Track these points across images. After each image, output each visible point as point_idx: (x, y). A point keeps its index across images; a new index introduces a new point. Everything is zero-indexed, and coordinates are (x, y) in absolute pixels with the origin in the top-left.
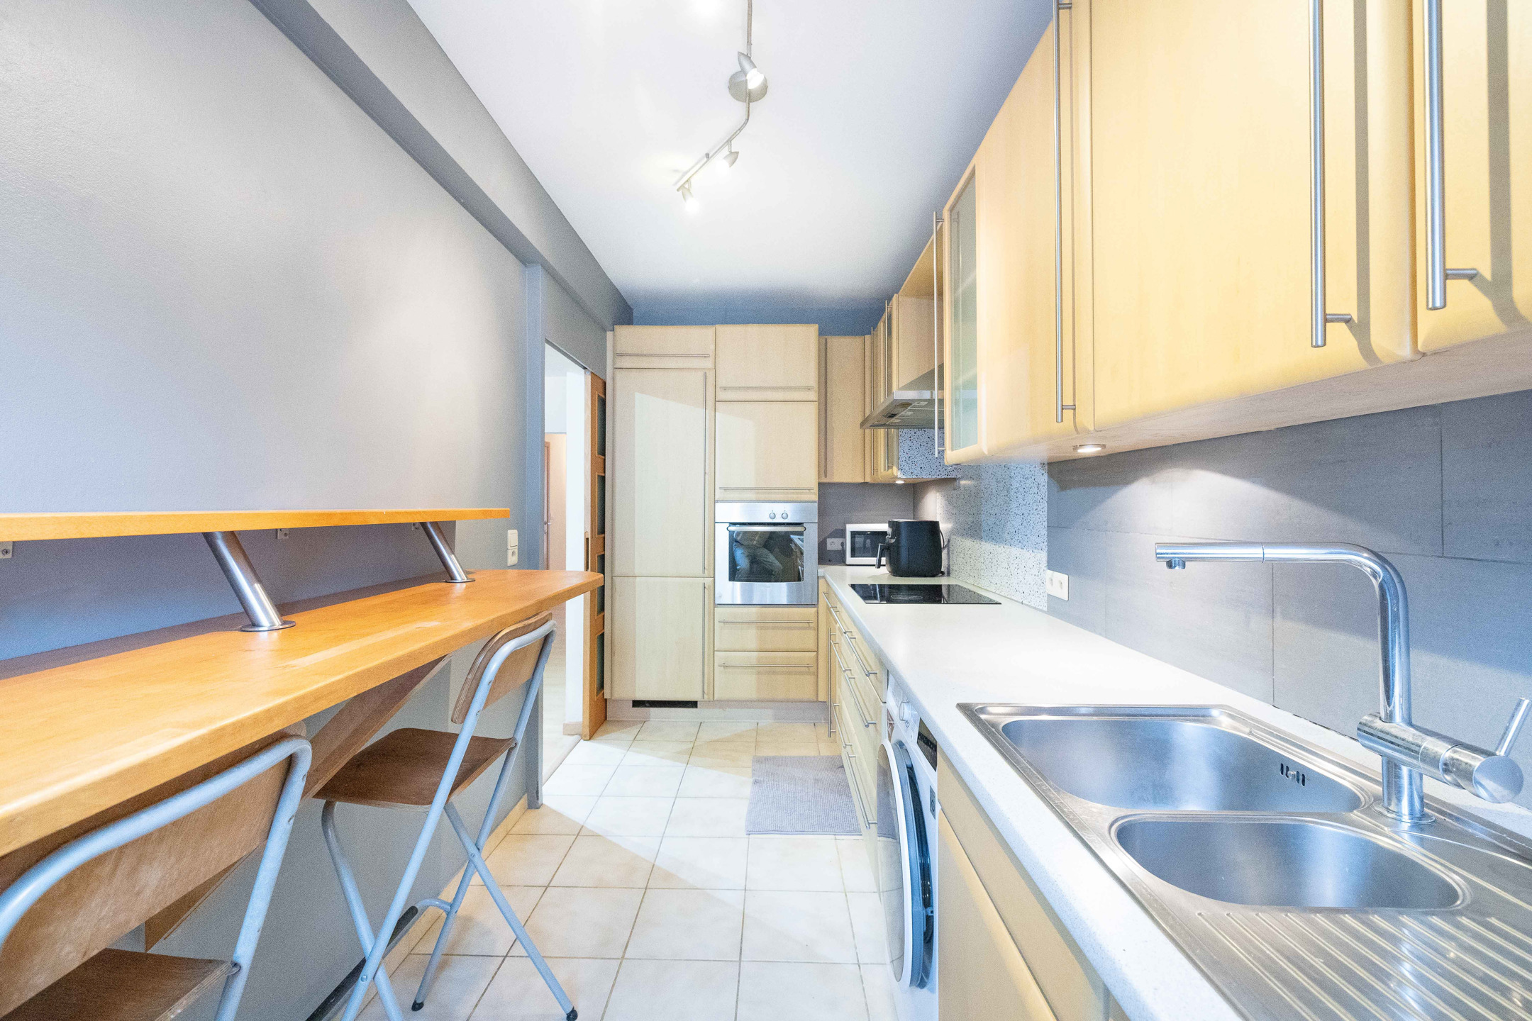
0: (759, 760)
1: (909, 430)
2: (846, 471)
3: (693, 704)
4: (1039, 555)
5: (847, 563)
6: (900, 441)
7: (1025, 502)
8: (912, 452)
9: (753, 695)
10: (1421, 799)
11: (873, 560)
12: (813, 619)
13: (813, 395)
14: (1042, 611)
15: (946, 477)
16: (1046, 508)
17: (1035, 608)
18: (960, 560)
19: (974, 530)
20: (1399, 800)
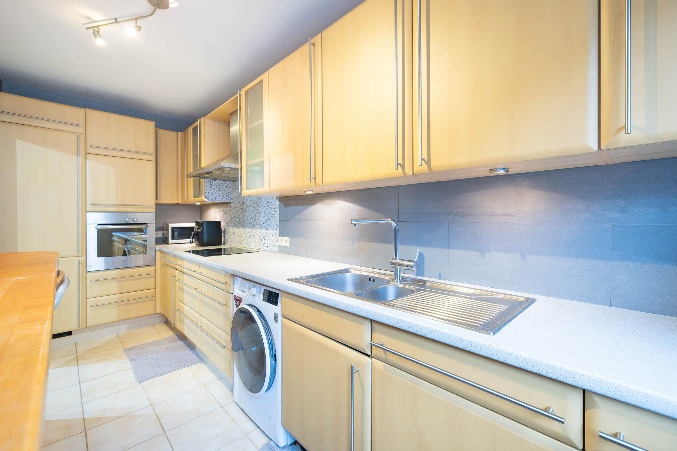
0: (127, 350)
1: (210, 180)
2: (169, 198)
3: (69, 333)
4: (275, 232)
5: (169, 243)
6: (206, 185)
7: (268, 212)
8: (211, 190)
9: (115, 318)
10: (401, 276)
11: (189, 240)
12: (153, 272)
13: (152, 158)
14: (277, 252)
15: (226, 201)
16: (279, 214)
17: (273, 252)
18: (231, 237)
19: (241, 223)
20: (398, 278)
